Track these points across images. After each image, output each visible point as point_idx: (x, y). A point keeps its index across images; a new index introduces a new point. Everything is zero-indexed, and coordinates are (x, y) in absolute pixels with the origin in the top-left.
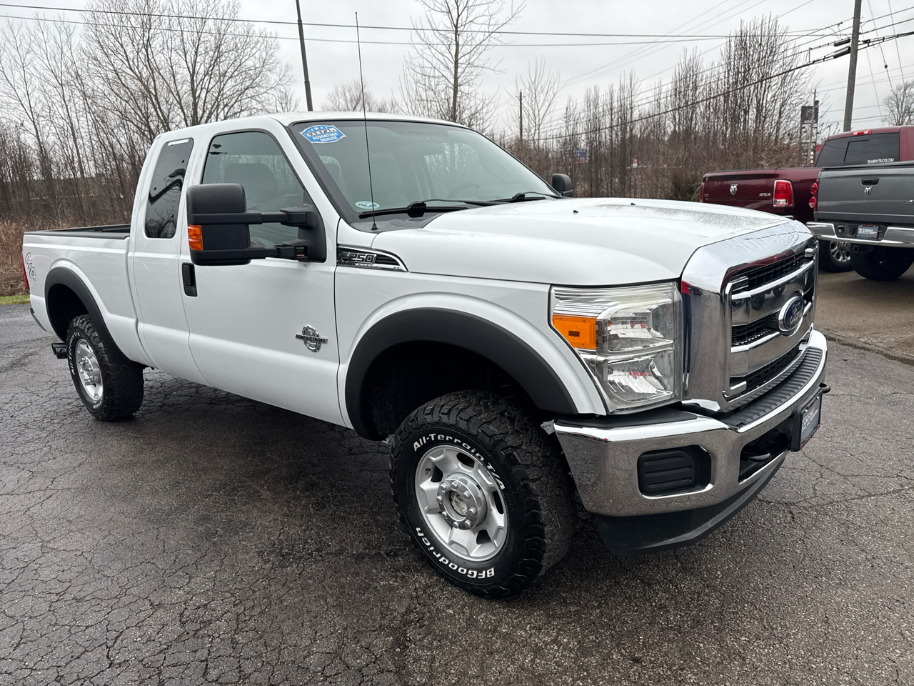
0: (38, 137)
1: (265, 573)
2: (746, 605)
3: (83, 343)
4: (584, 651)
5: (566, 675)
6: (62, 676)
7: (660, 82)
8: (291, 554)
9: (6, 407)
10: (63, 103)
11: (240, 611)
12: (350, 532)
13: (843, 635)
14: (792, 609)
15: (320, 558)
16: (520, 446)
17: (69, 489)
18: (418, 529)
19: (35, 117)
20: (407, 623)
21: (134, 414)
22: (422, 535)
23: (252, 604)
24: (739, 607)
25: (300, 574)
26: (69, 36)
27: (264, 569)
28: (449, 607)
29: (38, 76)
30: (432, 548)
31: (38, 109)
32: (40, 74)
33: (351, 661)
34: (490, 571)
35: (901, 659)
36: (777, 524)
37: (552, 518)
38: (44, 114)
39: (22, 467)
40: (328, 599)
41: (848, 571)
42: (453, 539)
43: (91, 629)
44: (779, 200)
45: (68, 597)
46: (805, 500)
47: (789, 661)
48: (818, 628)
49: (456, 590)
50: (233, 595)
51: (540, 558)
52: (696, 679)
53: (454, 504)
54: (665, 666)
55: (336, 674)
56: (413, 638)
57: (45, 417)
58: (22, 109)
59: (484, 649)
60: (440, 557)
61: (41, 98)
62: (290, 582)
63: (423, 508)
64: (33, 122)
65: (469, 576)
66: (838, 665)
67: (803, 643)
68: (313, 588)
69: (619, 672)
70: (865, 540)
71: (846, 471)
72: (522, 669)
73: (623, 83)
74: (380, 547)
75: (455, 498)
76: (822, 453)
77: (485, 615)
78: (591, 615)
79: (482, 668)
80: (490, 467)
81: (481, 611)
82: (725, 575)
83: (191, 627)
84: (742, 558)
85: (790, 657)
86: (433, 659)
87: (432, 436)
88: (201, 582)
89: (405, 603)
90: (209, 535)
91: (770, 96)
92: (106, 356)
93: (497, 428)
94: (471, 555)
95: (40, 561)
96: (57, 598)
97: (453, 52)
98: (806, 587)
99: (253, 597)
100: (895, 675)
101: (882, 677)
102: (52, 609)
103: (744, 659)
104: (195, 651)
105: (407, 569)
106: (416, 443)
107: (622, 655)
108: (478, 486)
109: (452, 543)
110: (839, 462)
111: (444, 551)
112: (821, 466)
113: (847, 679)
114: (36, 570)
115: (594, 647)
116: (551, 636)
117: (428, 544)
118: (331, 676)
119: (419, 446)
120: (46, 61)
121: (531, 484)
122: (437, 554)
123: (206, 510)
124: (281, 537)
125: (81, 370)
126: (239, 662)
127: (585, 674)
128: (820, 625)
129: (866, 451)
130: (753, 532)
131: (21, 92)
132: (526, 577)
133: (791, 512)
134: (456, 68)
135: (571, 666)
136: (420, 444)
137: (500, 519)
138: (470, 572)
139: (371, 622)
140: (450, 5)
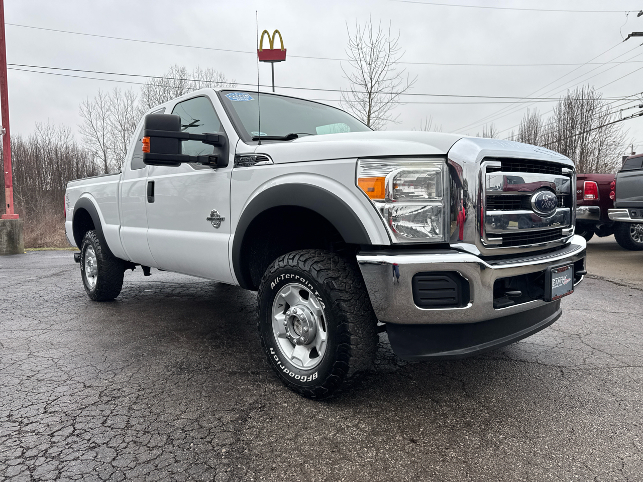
0: (105, 161)
1: (166, 377)
2: (510, 418)
3: (91, 248)
4: (374, 432)
5: (357, 444)
6: (11, 415)
7: (513, 133)
8: (186, 369)
9: (39, 292)
10: (123, 141)
11: (140, 394)
12: (231, 361)
13: (584, 440)
14: (546, 423)
15: (205, 372)
16: (338, 278)
17: (59, 330)
18: (271, 349)
19: (105, 149)
20: (252, 409)
21: (116, 299)
22: (274, 353)
23: (150, 391)
24: (504, 419)
25: (189, 379)
26: (132, 102)
27: (166, 375)
28: (285, 402)
29: (111, 125)
30: (279, 363)
31: (108, 144)
32: (112, 123)
33: (205, 424)
34: (315, 375)
35: (629, 458)
36: (549, 377)
37: (357, 330)
38: (111, 147)
39: (35, 318)
40: (203, 393)
41: (598, 406)
42: (293, 355)
43: (41, 394)
44: (588, 195)
45: (34, 378)
46: (575, 366)
47: (534, 452)
48: (564, 435)
49: (293, 394)
50: (139, 386)
51: (347, 360)
52: (456, 455)
53: (295, 327)
54: (434, 446)
55: (192, 430)
56: (253, 416)
57: (61, 298)
58: (99, 144)
59: (302, 426)
60: (284, 369)
61: (111, 138)
62: (181, 383)
63: (276, 334)
64: (104, 152)
65: (301, 380)
66: (574, 457)
67: (549, 442)
68: (195, 387)
69: (398, 446)
70: (618, 390)
71: (613, 352)
72: (326, 439)
73: (485, 132)
74: (249, 369)
75: (296, 323)
76: (596, 342)
77: (309, 408)
78: (388, 415)
79: (296, 436)
80: (317, 293)
81: (307, 406)
82: (498, 401)
83: (105, 399)
84: (515, 393)
85: (536, 449)
86: (263, 428)
87: (282, 276)
88: (121, 378)
89: (255, 398)
90: (137, 355)
91: (590, 139)
92: (101, 254)
93: (323, 265)
94: (305, 366)
95: (24, 361)
96: (26, 378)
97: (367, 109)
98: (562, 412)
99: (152, 388)
100: (620, 467)
101: (610, 467)
102: (21, 383)
103: (498, 447)
104: (102, 411)
105: (263, 381)
106: (273, 283)
107: (403, 437)
108: (311, 313)
109: (293, 358)
110: (609, 347)
111: (287, 364)
112: (594, 349)
113: (579, 465)
114: (20, 365)
115: (383, 431)
116: (353, 423)
117: (277, 360)
118: (188, 431)
119: (274, 285)
120: (117, 116)
121: (342, 303)
122: (282, 366)
123: (141, 344)
124: (184, 360)
125: (86, 266)
126: (129, 419)
127: (372, 445)
128: (566, 434)
129: (633, 342)
130: (528, 380)
131: (100, 134)
132: (338, 376)
133: (561, 371)
134: (369, 120)
135: (362, 440)
136: (275, 283)
137: (323, 335)
138: (302, 378)
139: (227, 406)
140: (366, 81)
